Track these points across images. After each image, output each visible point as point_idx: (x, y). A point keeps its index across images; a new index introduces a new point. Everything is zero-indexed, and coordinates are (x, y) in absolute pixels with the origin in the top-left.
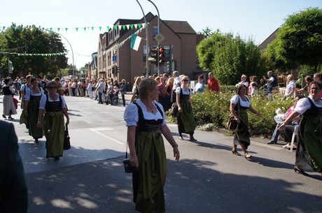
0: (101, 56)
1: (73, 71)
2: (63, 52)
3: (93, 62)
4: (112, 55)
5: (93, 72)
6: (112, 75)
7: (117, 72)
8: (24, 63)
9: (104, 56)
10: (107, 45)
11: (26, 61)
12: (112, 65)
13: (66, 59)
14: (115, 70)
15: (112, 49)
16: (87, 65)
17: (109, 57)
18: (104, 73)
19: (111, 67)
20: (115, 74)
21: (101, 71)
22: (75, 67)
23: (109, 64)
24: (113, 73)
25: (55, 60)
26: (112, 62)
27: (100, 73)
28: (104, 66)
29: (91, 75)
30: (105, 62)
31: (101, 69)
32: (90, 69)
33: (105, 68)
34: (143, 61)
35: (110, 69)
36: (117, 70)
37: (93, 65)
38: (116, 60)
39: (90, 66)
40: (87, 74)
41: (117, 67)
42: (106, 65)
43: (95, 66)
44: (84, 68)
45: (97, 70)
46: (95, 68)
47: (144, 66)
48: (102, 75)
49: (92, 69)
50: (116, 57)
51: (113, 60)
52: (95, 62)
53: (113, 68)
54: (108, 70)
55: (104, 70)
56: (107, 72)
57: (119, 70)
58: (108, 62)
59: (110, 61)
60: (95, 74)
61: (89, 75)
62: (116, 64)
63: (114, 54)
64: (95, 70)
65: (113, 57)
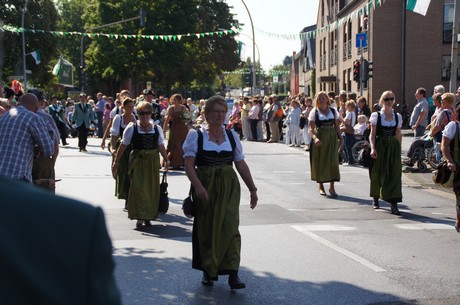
0: (326, 34)
1: (253, 77)
2: (229, 28)
3: (304, 51)
4: (355, 31)
5: (304, 79)
6: (354, 85)
7: (367, 77)
8: (135, 59)
9: (333, 36)
10: (341, 8)
11: (141, 54)
12: (355, 57)
13: (238, 46)
14: (361, 72)
15: (353, 15)
16: (288, 60)
17: (347, 37)
18: (332, 79)
19: (350, 64)
20: (363, 83)
21: (325, 74)
22: (258, 66)
23: (347, 56)
24: (357, 78)
25: (211, 49)
26: (354, 50)
27: (323, 79)
28: (334, 62)
29: (297, 86)
30: (337, 50)
31: (325, 68)
32: (297, 71)
33: (335, 67)
34: (444, 43)
35: (349, 70)
36: (368, 70)
37: (305, 60)
38: (364, 44)
39: (296, 62)
40: (289, 83)
41: (367, 64)
42: (337, 58)
43: (311, 62)
44: (281, 68)
45: (314, 73)
46: (308, 68)
47: (445, 58)
48: (327, 85)
49: (300, 69)
50: (365, 35)
51: (358, 45)
52: (309, 51)
53: (357, 67)
54: (345, 72)
55: (334, 72)
56: (341, 77)
57: (371, 70)
58: (344, 51)
59: (350, 48)
60: (310, 83)
61: (293, 87)
62: (365, 56)
63: (360, 29)
64: (310, 73)
65: (357, 36)
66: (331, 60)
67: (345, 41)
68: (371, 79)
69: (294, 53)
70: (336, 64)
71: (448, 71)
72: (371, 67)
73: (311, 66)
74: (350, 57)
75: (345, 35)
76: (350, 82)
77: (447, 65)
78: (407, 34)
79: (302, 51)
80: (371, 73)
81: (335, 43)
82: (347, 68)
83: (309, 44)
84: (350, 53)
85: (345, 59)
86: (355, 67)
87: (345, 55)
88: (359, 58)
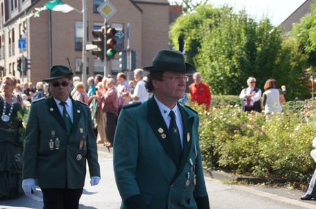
4: (17, 38)
6: (18, 73)
7: (26, 69)
10: (6, 20)
12: (18, 55)
14: (22, 65)
15: (15, 26)
17: (12, 40)
19: (15, 59)
20: (24, 74)
23: (12, 53)
24: (19, 70)
26: (17, 49)
28: (2, 57)
30: (4, 49)
33: (3, 60)
34: (76, 50)
35: (14, 63)
36: (27, 64)
38: (24, 47)
41: (26, 60)
42: (4, 55)
47: (77, 60)
50: (24, 40)
51: (20, 47)
53: (20, 61)
54: (10, 64)
55: (2, 64)
56: (7, 68)
57: (30, 64)
58: (10, 50)
59: (13, 48)
62: (25, 54)
63: (21, 36)
65: (19, 41)
67: (10, 43)
68: (29, 71)
70: (4, 58)
71: (81, 68)
72: (29, 62)
74: (14, 54)
75: (10, 39)
76: (14, 72)
77: (80, 64)
78: (53, 42)
80: (29, 66)
81: (3, 44)
82: (12, 63)
84: (13, 51)
85: (10, 56)
86: (18, 61)
87: (10, 52)
88: (21, 55)
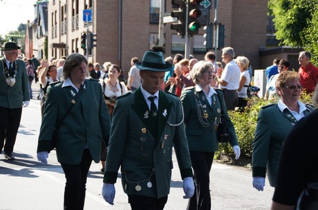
0: (57, 7)
3: (37, 21)
4: (81, 8)
5: (38, 44)
6: (81, 51)
7: (92, 46)
9: (63, 10)
12: (82, 29)
14: (87, 42)
16: (22, 27)
17: (75, 12)
18: (62, 46)
19: (78, 34)
20: (88, 51)
21: (57, 41)
23: (75, 27)
26: (81, 22)
27: (55, 45)
28: (64, 32)
29: (31, 49)
30: (66, 22)
31: (56, 36)
32: (31, 37)
33: (65, 36)
34: (151, 23)
35: (77, 39)
36: (92, 40)
37: (39, 28)
38: (89, 19)
39: (30, 29)
40: (24, 47)
41: (92, 35)
42: (66, 29)
43: (43, 30)
44: (16, 33)
45: (47, 40)
46: (42, 35)
47: (152, 35)
48: (58, 50)
49: (34, 35)
50: (90, 12)
51: (84, 19)
52: (42, 21)
53: (84, 37)
54: (73, 41)
55: (64, 40)
56: (70, 45)
57: (96, 40)
58: (73, 23)
59: (77, 21)
60: (43, 48)
61: (27, 50)
62: (91, 30)
63: (86, 6)
64: (43, 39)
65: (84, 12)
66: (61, 30)
67: (73, 15)
68: (95, 48)
69: (29, 21)
70: (66, 33)
72: (95, 38)
73: (44, 33)
74: (77, 28)
75: (73, 10)
76: (77, 50)
77: (156, 41)
78: (123, 14)
79: (36, 21)
80: (95, 43)
81: (65, 16)
82: (75, 38)
83: (42, 15)
84: (77, 25)
85: (73, 30)
86: (82, 37)
87: (73, 27)
88: (85, 30)
